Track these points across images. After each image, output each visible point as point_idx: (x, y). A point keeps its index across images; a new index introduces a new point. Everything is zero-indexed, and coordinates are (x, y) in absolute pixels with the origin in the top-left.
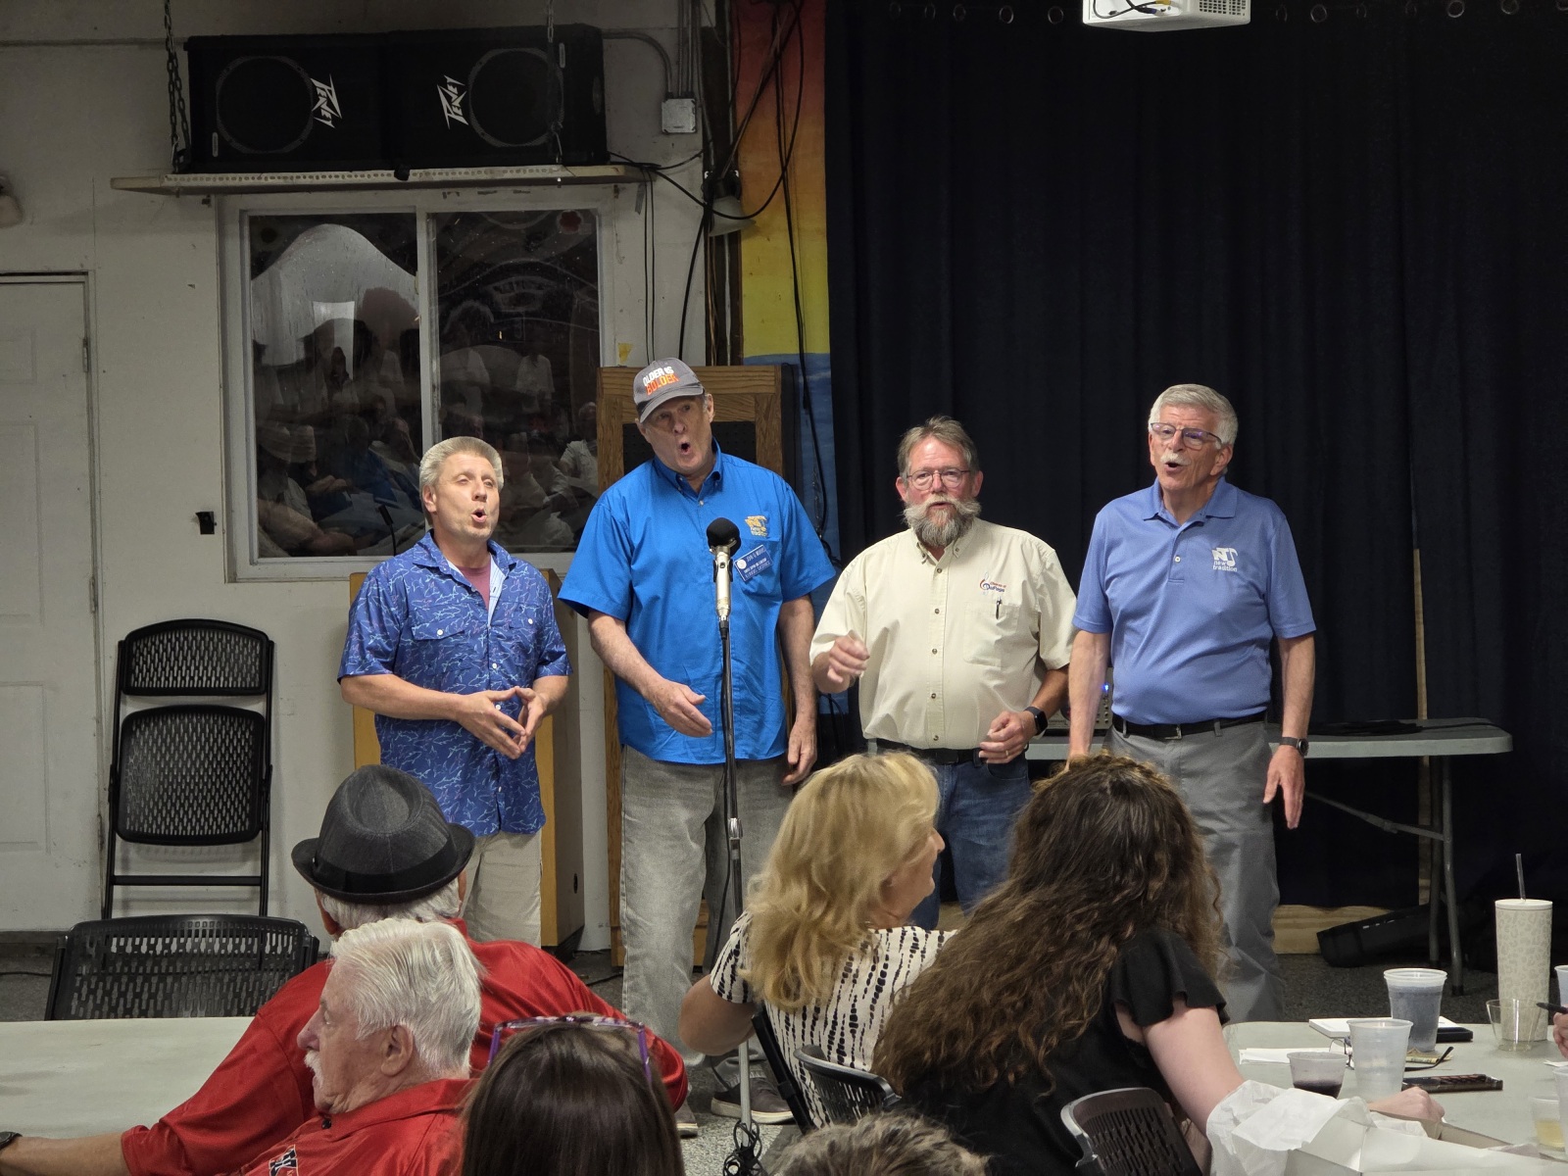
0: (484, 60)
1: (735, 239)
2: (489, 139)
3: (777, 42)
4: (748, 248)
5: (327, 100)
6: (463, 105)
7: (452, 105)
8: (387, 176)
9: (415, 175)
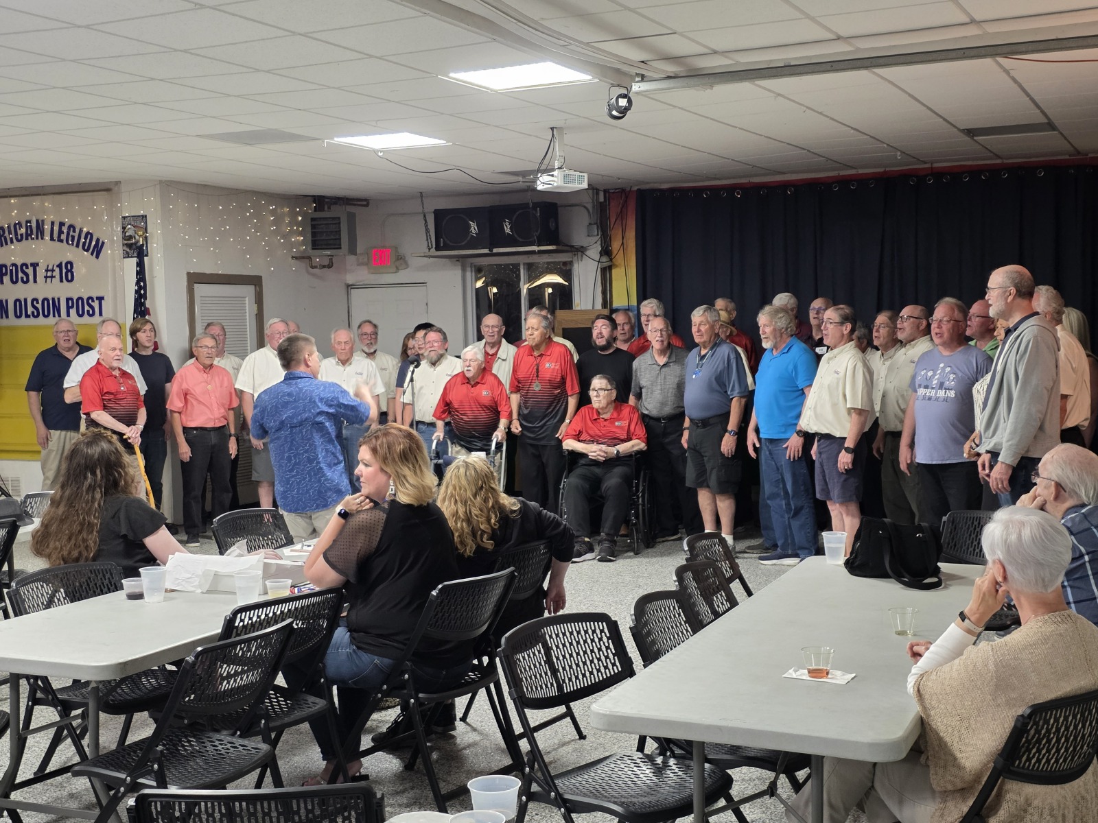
0: (518, 213)
1: (610, 268)
2: (519, 239)
3: (621, 206)
4: (614, 271)
5: (474, 228)
6: (510, 228)
7: (508, 230)
8: (486, 251)
9: (495, 250)
